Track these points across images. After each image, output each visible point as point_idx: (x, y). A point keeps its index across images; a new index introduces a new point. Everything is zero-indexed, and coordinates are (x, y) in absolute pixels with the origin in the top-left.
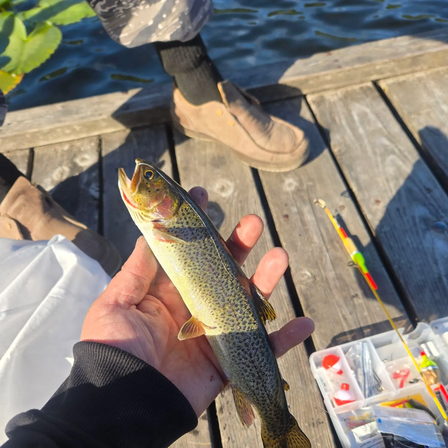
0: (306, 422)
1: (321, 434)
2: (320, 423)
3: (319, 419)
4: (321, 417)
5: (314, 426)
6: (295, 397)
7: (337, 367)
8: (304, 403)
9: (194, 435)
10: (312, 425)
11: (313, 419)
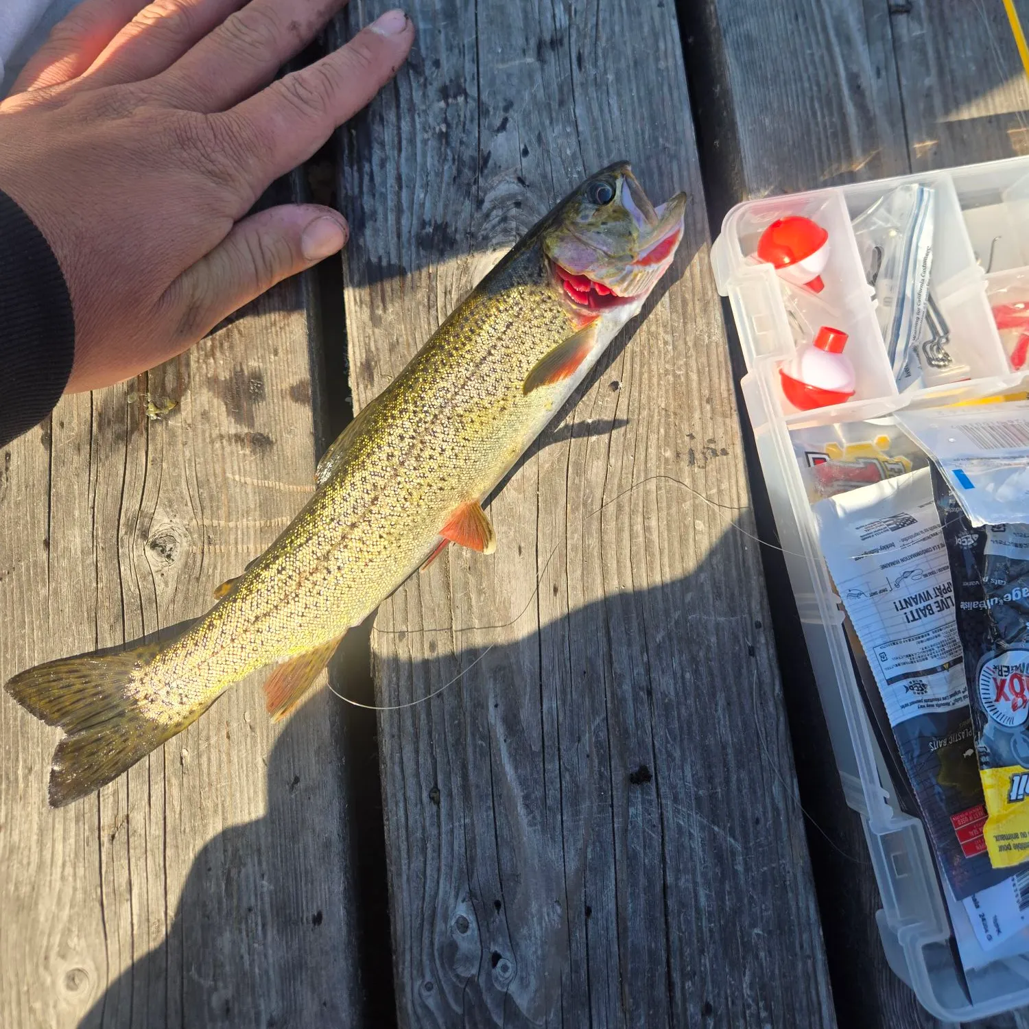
0: (667, 444)
1: (714, 491)
2: (715, 453)
3: (712, 441)
4: (721, 431)
5: (692, 462)
6: (642, 353)
7: (813, 264)
8: (671, 378)
9: (254, 452)
10: (686, 457)
11: (691, 436)
